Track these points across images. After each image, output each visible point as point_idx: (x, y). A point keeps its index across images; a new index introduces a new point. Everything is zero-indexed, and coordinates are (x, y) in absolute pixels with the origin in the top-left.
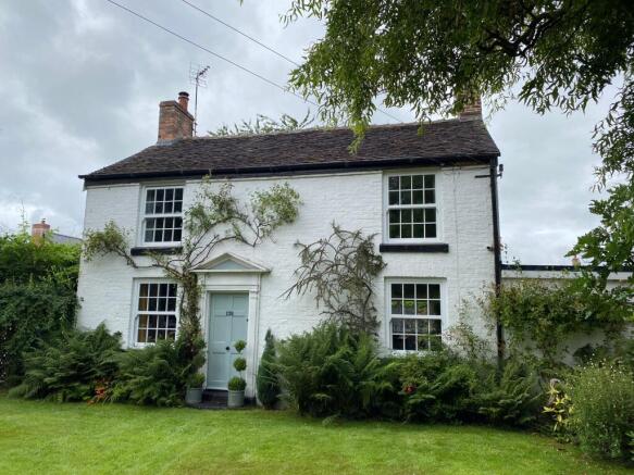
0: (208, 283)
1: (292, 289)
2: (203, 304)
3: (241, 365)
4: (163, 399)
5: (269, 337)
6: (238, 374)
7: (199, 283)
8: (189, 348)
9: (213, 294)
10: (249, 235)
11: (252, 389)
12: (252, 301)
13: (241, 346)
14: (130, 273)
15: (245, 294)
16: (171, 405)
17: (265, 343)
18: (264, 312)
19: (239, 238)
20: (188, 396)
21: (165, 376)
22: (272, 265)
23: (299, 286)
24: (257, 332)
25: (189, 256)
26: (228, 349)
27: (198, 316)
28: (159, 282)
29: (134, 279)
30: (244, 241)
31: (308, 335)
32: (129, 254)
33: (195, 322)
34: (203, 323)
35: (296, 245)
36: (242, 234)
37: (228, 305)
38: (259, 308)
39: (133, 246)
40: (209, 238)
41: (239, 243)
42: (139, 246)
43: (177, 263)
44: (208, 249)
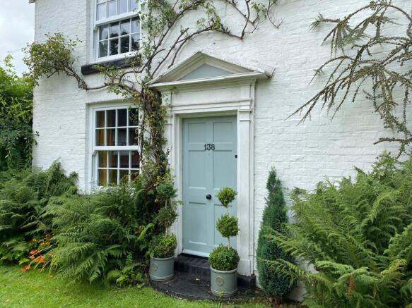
0: (175, 102)
1: (316, 98)
2: (171, 133)
3: (229, 228)
4: (114, 273)
5: (274, 183)
6: (225, 242)
7: (164, 103)
8: (153, 197)
9: (185, 120)
10: (234, 21)
11: (249, 264)
12: (242, 127)
13: (227, 198)
14: (82, 98)
15: (230, 117)
16: (126, 283)
17: (266, 192)
18: (261, 142)
19: (218, 28)
20: (152, 268)
21: (115, 240)
22: (273, 65)
23: (328, 92)
24: (253, 174)
25: (148, 65)
26: (209, 197)
27: (165, 151)
28: (116, 108)
29: (88, 105)
30: (226, 32)
31: (333, 188)
32: (79, 73)
33: (162, 158)
34: (173, 161)
35: (317, 24)
36: (222, 21)
37: (207, 134)
38: (253, 137)
39: (84, 63)
40: (174, 35)
41: (217, 37)
42: (92, 62)
43: (134, 78)
44: (173, 53)
